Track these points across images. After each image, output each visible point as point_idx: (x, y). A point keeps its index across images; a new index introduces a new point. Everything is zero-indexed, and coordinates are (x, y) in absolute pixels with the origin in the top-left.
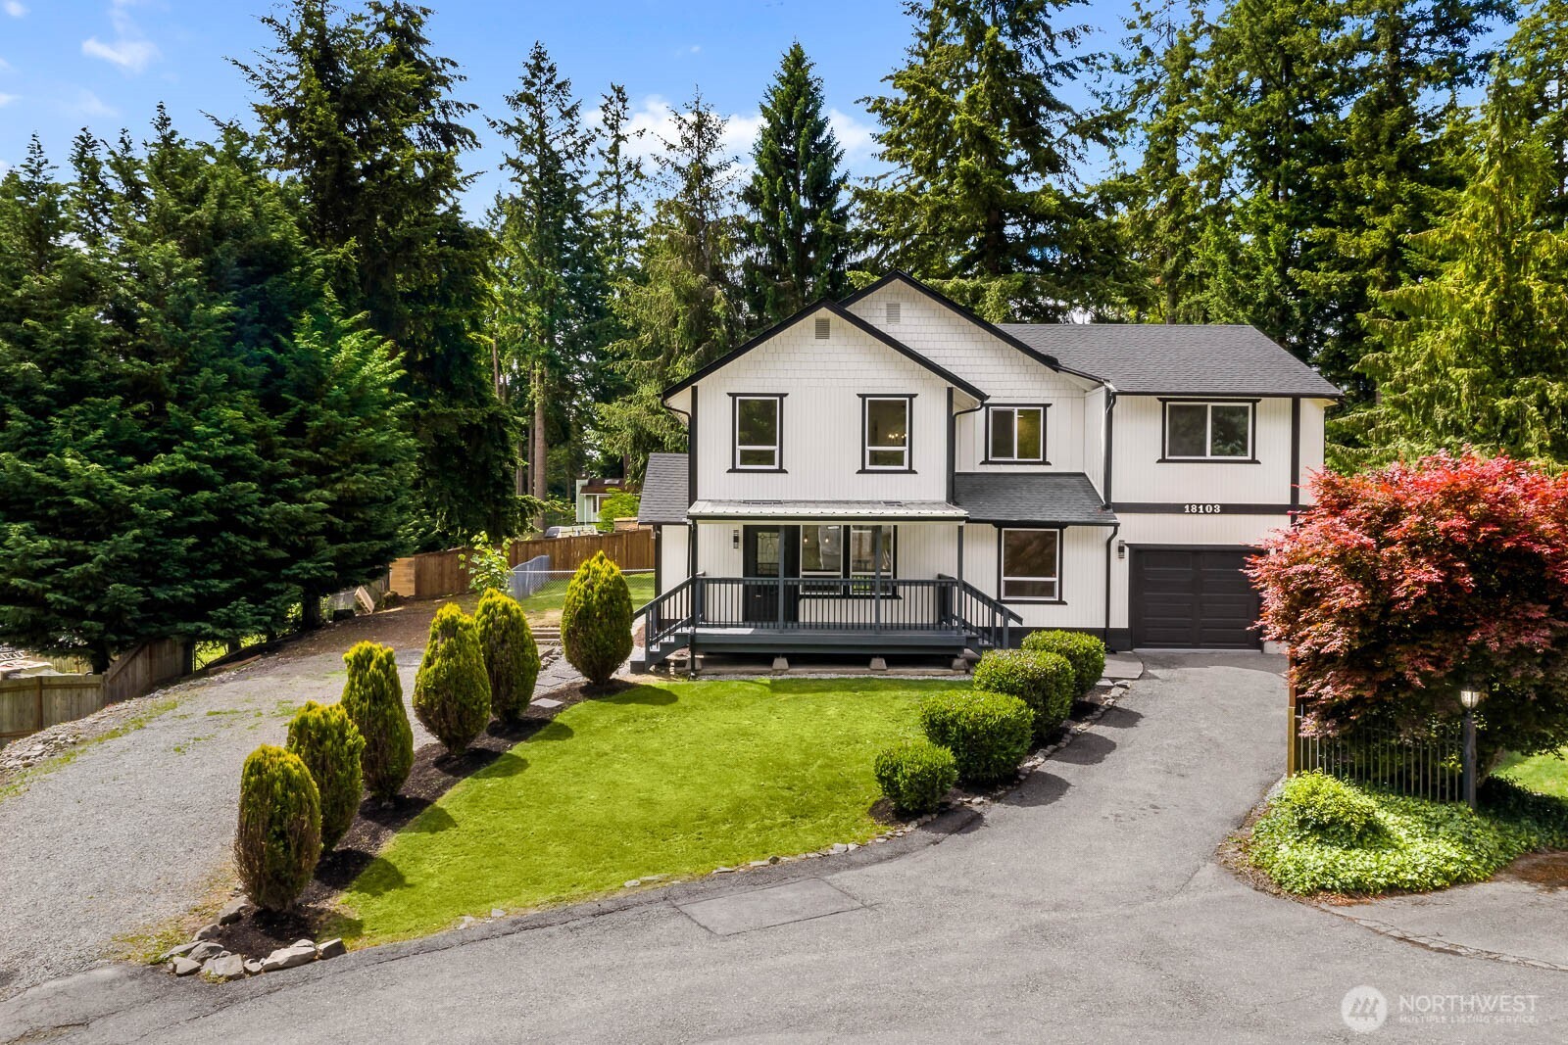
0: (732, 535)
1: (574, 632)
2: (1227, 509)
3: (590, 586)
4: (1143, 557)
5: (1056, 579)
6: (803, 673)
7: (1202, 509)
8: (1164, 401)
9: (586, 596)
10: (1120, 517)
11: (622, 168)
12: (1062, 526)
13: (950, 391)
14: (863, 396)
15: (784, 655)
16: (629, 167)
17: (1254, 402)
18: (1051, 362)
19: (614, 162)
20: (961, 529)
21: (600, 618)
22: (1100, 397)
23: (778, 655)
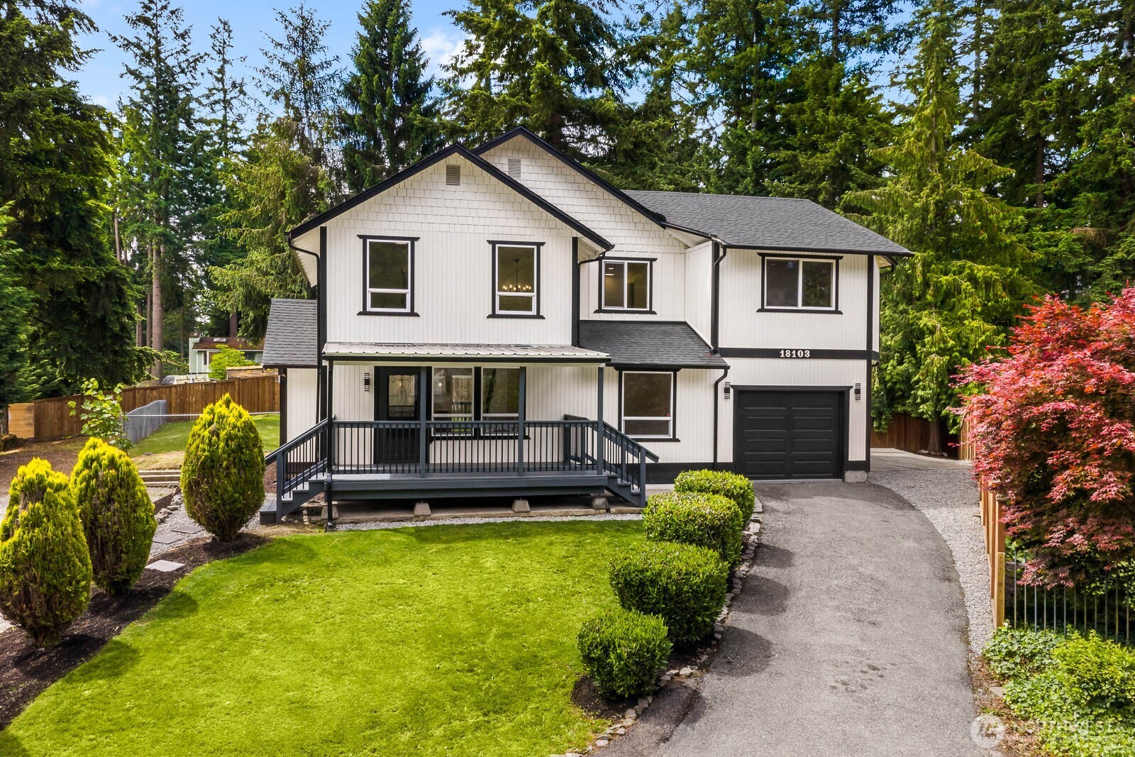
0: (363, 377)
1: (198, 484)
2: (816, 354)
3: (216, 433)
4: (745, 396)
5: (670, 418)
6: (446, 518)
7: (795, 354)
8: (763, 255)
9: (210, 444)
10: (728, 361)
11: (228, 86)
12: (676, 369)
13: (575, 240)
14: (493, 243)
15: (425, 501)
16: (234, 85)
17: (838, 259)
18: (659, 219)
19: (221, 80)
20: (601, 370)
21: (228, 468)
22: (708, 248)
23: (419, 501)
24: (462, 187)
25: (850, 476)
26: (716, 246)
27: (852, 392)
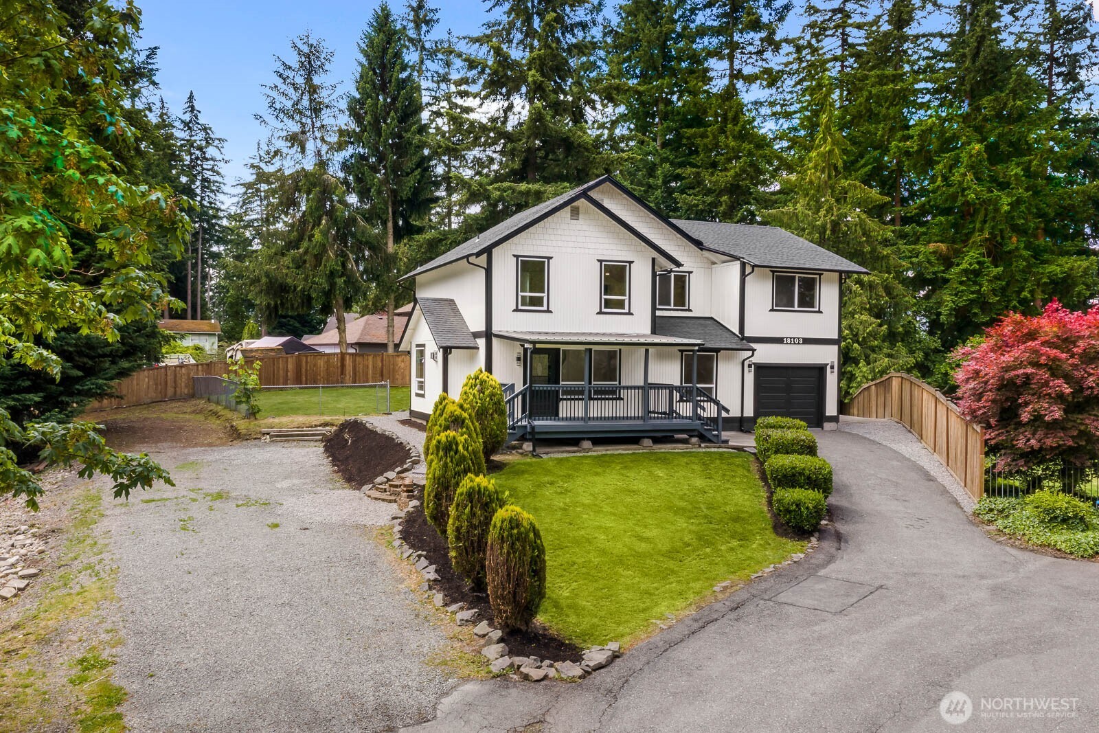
0: (516, 356)
2: (807, 341)
4: (762, 371)
5: (714, 386)
6: (601, 450)
7: (793, 341)
8: (773, 272)
10: (754, 345)
12: (717, 350)
13: (654, 260)
14: (601, 261)
15: (588, 439)
17: (820, 275)
18: (698, 244)
22: (736, 266)
23: (584, 439)
24: (581, 221)
25: (827, 426)
26: (743, 265)
27: (828, 367)
